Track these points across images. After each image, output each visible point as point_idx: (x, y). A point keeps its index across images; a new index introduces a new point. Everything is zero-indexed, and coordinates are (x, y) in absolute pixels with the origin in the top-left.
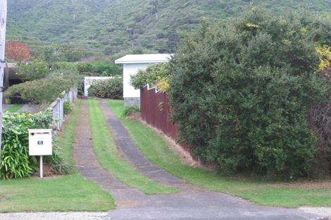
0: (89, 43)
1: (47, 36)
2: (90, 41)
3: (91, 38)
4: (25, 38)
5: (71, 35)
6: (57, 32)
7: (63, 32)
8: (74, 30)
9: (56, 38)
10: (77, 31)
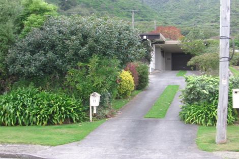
0: (212, 26)
1: (180, 21)
2: (212, 24)
3: (212, 22)
4: (166, 24)
5: (198, 20)
6: (188, 18)
7: (192, 18)
8: (199, 16)
9: (186, 22)
10: (202, 17)
